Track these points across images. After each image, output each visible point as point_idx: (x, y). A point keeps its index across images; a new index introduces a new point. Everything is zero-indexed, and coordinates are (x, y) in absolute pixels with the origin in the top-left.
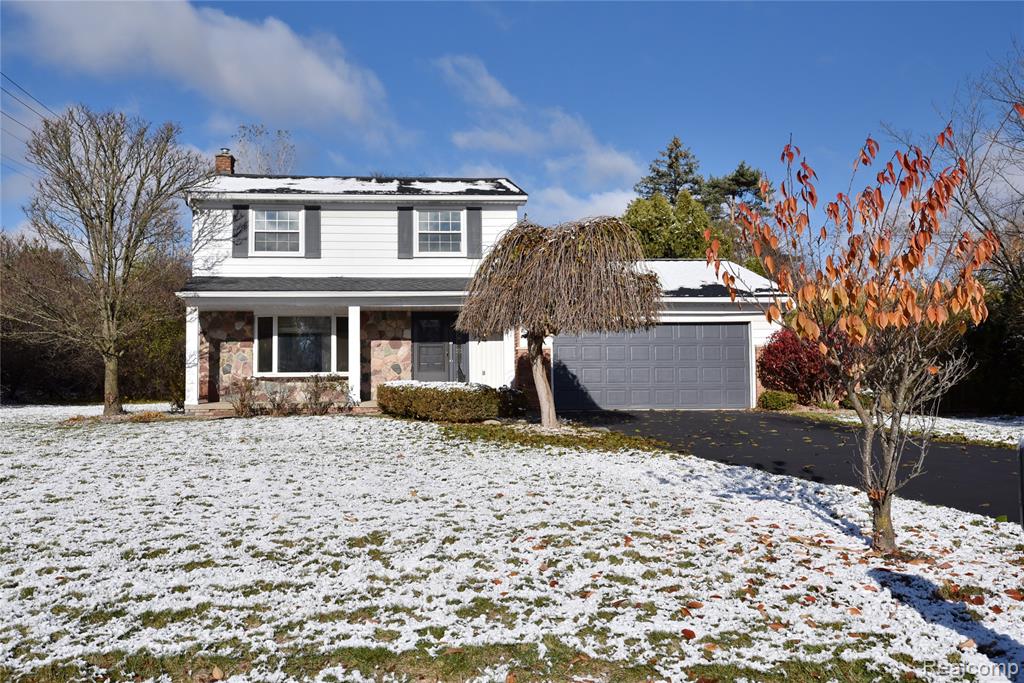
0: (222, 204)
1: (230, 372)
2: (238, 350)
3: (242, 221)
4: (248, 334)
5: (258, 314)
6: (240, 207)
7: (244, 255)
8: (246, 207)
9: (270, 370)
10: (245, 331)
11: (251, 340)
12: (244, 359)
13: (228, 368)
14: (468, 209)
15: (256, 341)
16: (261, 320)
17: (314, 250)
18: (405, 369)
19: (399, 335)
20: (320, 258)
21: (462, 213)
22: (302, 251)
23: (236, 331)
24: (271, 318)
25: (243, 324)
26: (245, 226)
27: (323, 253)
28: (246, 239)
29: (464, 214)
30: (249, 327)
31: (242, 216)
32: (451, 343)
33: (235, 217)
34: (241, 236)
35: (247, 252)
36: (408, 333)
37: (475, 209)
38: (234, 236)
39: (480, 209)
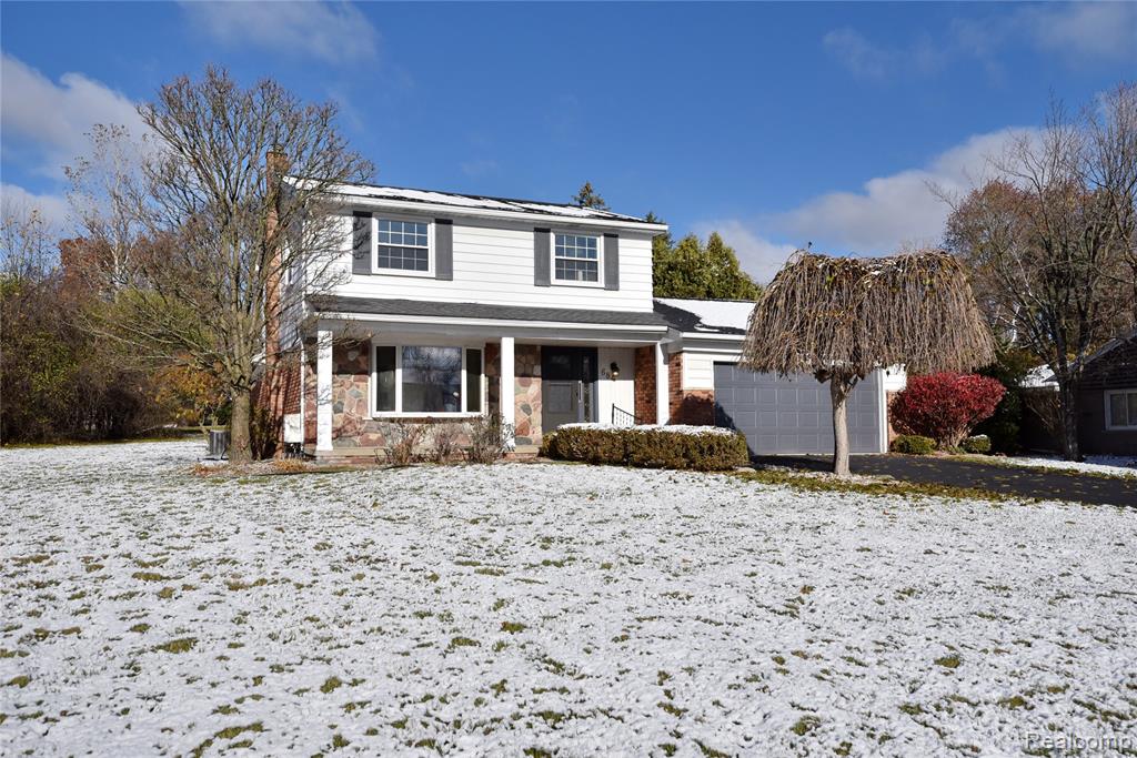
0: (342, 209)
1: (342, 412)
2: (352, 385)
3: (364, 230)
4: (363, 366)
5: (377, 342)
6: (361, 214)
7: (365, 270)
8: (369, 215)
9: (393, 409)
10: (359, 363)
11: (367, 373)
12: (358, 395)
13: (339, 406)
14: (605, 235)
15: (375, 375)
16: (379, 349)
17: (445, 272)
18: (535, 410)
19: (529, 371)
20: (451, 280)
21: (598, 239)
22: (432, 271)
23: (350, 362)
24: (394, 348)
25: (357, 353)
26: (367, 237)
27: (456, 275)
28: (369, 252)
29: (600, 241)
30: (365, 358)
31: (364, 225)
32: (580, 382)
33: (355, 225)
34: (363, 248)
35: (369, 267)
36: (538, 370)
37: (612, 236)
38: (355, 248)
39: (617, 236)
